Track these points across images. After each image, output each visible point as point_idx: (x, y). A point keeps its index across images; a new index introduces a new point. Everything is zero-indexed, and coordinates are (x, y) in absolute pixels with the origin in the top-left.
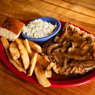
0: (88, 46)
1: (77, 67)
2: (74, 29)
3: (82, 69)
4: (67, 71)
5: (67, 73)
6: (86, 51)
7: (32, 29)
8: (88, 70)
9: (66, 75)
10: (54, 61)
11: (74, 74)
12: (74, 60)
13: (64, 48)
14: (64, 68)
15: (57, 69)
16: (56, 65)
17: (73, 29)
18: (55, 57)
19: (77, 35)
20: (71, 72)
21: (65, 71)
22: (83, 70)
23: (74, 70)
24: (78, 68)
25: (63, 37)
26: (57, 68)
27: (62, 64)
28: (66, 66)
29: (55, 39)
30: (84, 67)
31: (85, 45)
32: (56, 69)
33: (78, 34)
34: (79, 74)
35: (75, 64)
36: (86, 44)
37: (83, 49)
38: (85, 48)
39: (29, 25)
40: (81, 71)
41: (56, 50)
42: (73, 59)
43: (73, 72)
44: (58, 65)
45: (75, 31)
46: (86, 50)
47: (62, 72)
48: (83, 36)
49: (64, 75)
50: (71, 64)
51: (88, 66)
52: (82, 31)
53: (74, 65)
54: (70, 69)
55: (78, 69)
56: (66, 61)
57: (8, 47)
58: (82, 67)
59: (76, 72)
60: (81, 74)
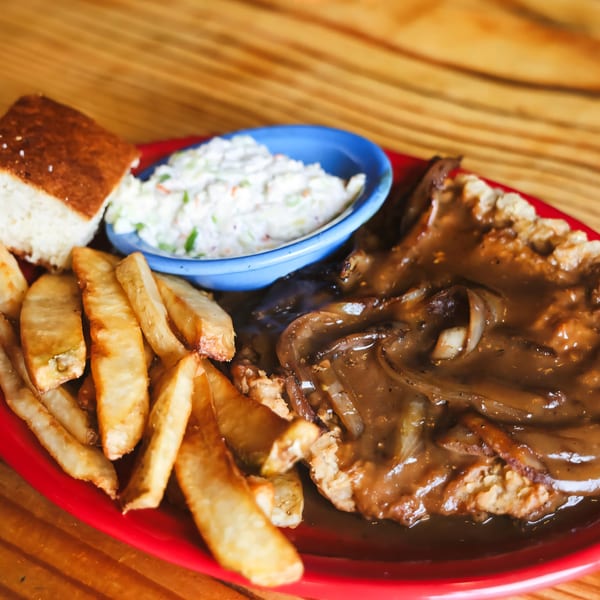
0: (590, 327)
1: (497, 469)
2: (494, 210)
3: (535, 485)
4: (421, 492)
5: (414, 511)
6: (574, 358)
7: (185, 200)
8: (578, 494)
9: (412, 523)
10: (325, 417)
11: (470, 516)
12: (479, 414)
13: (403, 334)
14: (397, 470)
15: (343, 476)
16: (336, 448)
17: (483, 207)
18: (334, 390)
19: (511, 245)
20: (450, 506)
21: (405, 493)
22: (542, 489)
23: (470, 488)
24: (502, 474)
25: (406, 260)
26: (343, 468)
27: (384, 440)
28: (409, 459)
29: (346, 273)
30: (549, 469)
31: (564, 313)
32: (336, 477)
33: (520, 243)
34: (505, 521)
35: (480, 442)
36: (573, 307)
37: (554, 344)
38: (563, 334)
39: (166, 177)
40: (526, 498)
41: (342, 346)
42: (473, 411)
43: (462, 506)
44: (349, 447)
45: (500, 218)
46: (572, 350)
47: (381, 503)
48: (558, 252)
49: (395, 523)
50: (455, 448)
51: (583, 464)
52: (549, 222)
53: (474, 451)
54: (439, 481)
55: (504, 483)
56: (411, 425)
57: (11, 301)
58: (537, 466)
59: (490, 502)
60: (522, 521)
